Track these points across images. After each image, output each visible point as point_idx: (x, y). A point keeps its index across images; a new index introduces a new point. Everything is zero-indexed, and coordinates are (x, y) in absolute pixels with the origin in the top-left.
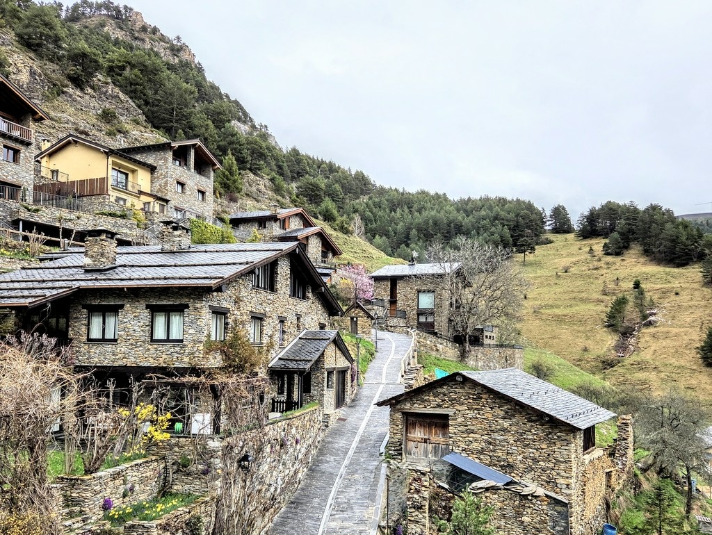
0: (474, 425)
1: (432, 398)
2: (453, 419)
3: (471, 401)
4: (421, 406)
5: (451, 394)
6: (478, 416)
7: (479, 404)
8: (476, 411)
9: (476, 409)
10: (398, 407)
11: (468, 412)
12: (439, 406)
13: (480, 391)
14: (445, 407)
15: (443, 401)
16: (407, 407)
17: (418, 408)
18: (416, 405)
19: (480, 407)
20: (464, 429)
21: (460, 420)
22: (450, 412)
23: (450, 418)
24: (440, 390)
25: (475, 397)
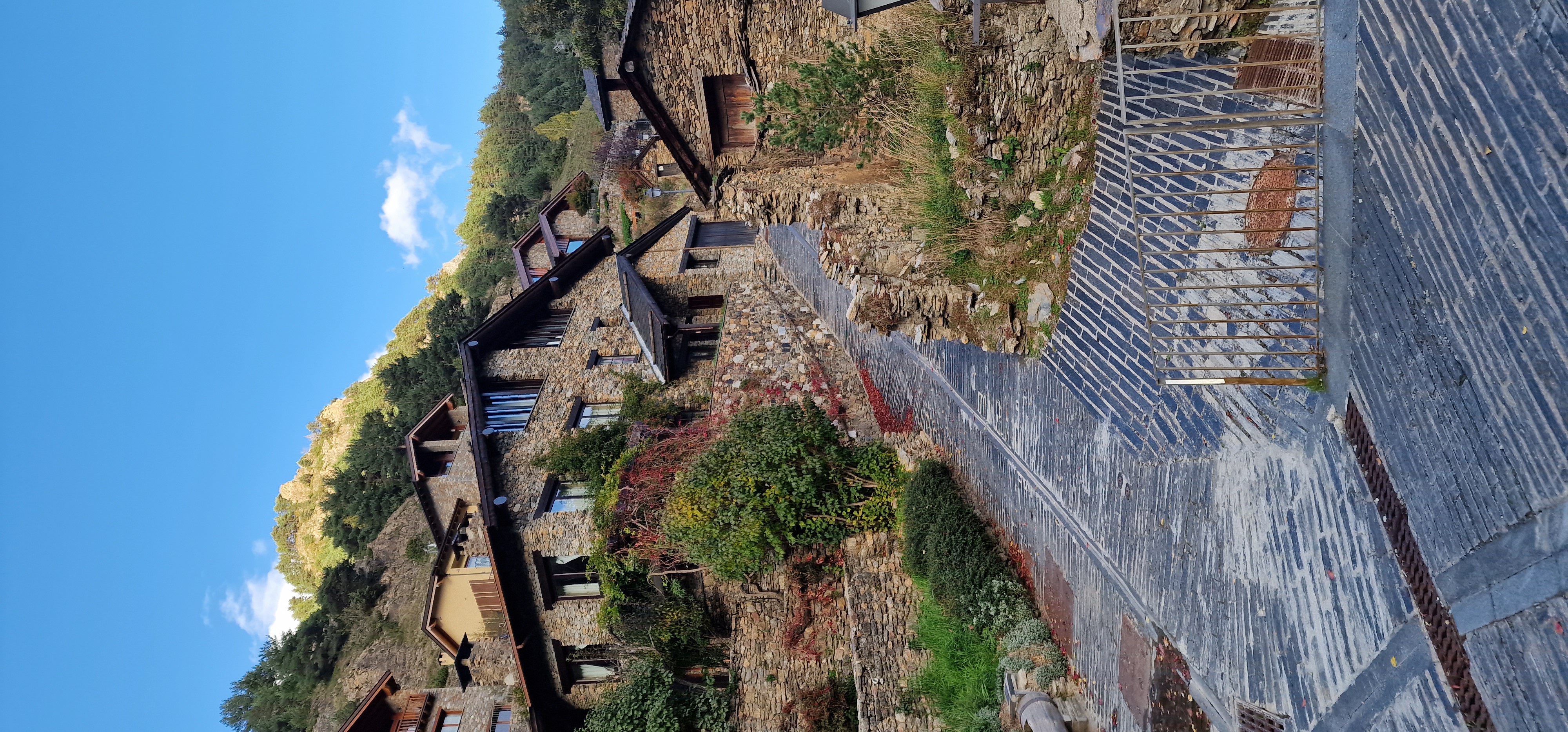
0: (713, 33)
1: (680, 108)
2: (711, 69)
3: (670, 40)
4: (698, 125)
5: (666, 76)
6: (694, 26)
7: (673, 26)
8: (687, 31)
9: (683, 28)
10: (707, 164)
11: (691, 44)
12: (691, 94)
13: (649, 25)
14: (691, 84)
15: (680, 89)
16: (702, 149)
17: (702, 130)
18: (698, 134)
19: (677, 24)
20: (723, 50)
21: (708, 57)
22: (697, 76)
23: (708, 74)
24: (662, 97)
25: (661, 34)
